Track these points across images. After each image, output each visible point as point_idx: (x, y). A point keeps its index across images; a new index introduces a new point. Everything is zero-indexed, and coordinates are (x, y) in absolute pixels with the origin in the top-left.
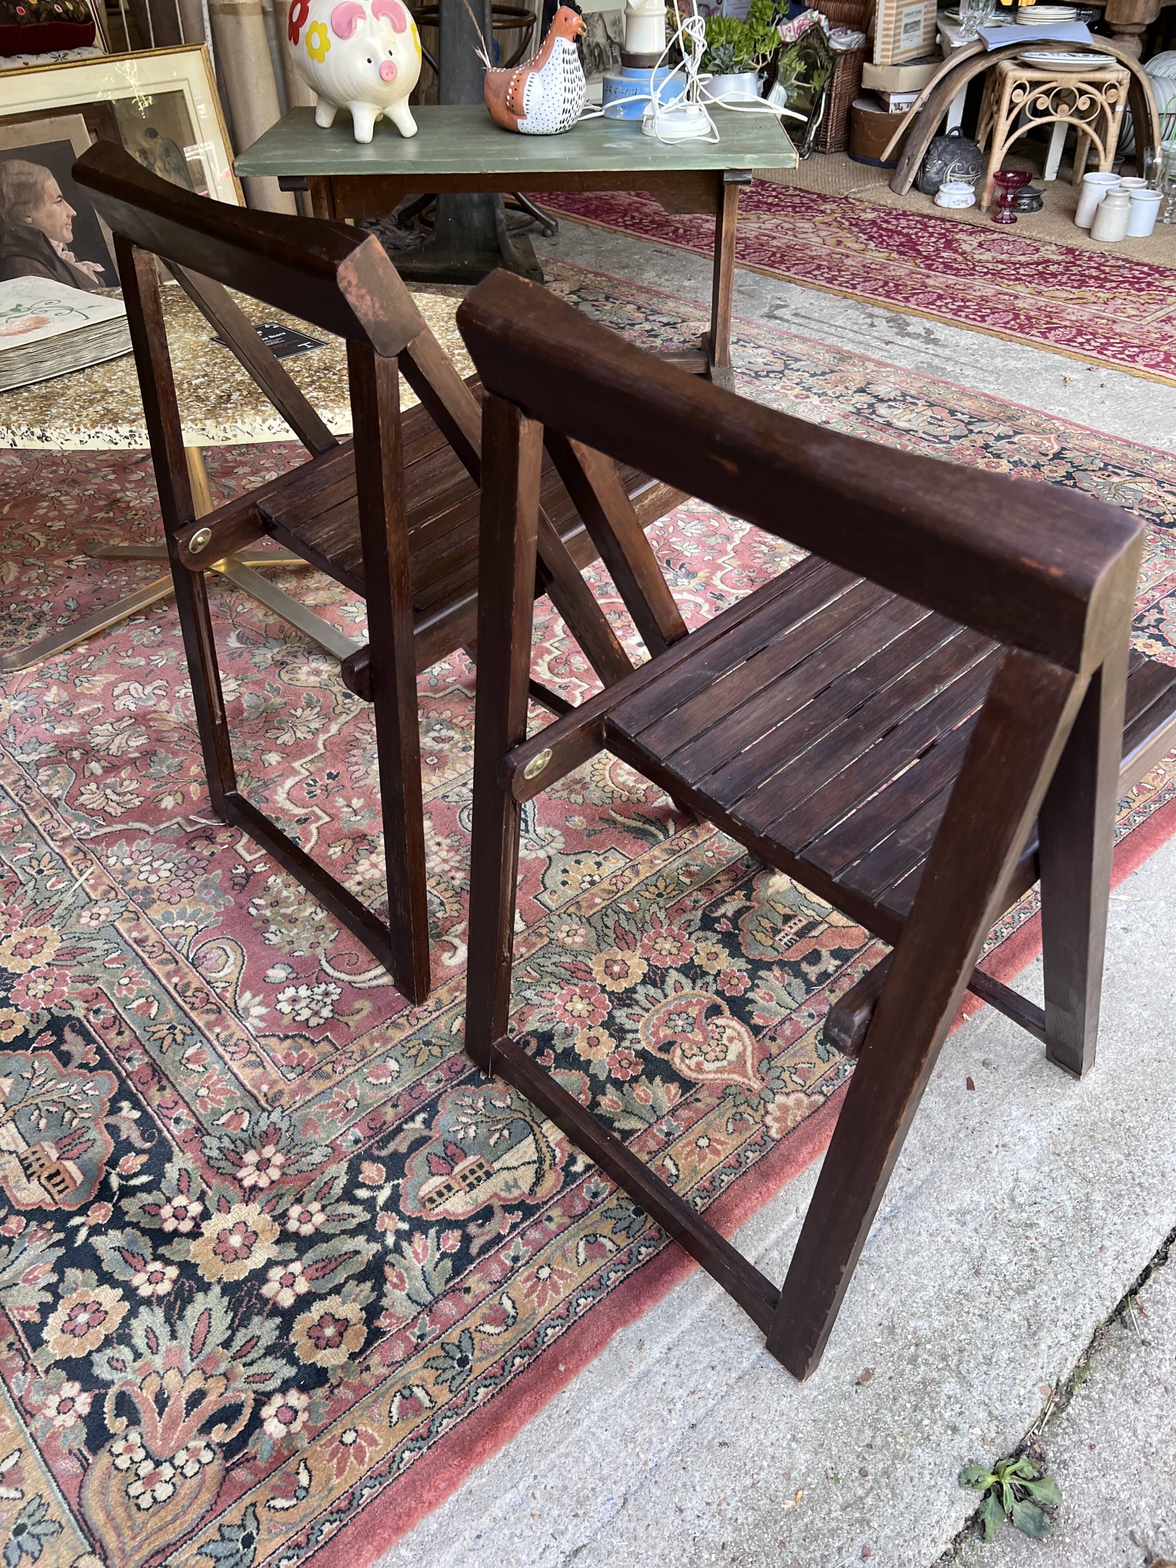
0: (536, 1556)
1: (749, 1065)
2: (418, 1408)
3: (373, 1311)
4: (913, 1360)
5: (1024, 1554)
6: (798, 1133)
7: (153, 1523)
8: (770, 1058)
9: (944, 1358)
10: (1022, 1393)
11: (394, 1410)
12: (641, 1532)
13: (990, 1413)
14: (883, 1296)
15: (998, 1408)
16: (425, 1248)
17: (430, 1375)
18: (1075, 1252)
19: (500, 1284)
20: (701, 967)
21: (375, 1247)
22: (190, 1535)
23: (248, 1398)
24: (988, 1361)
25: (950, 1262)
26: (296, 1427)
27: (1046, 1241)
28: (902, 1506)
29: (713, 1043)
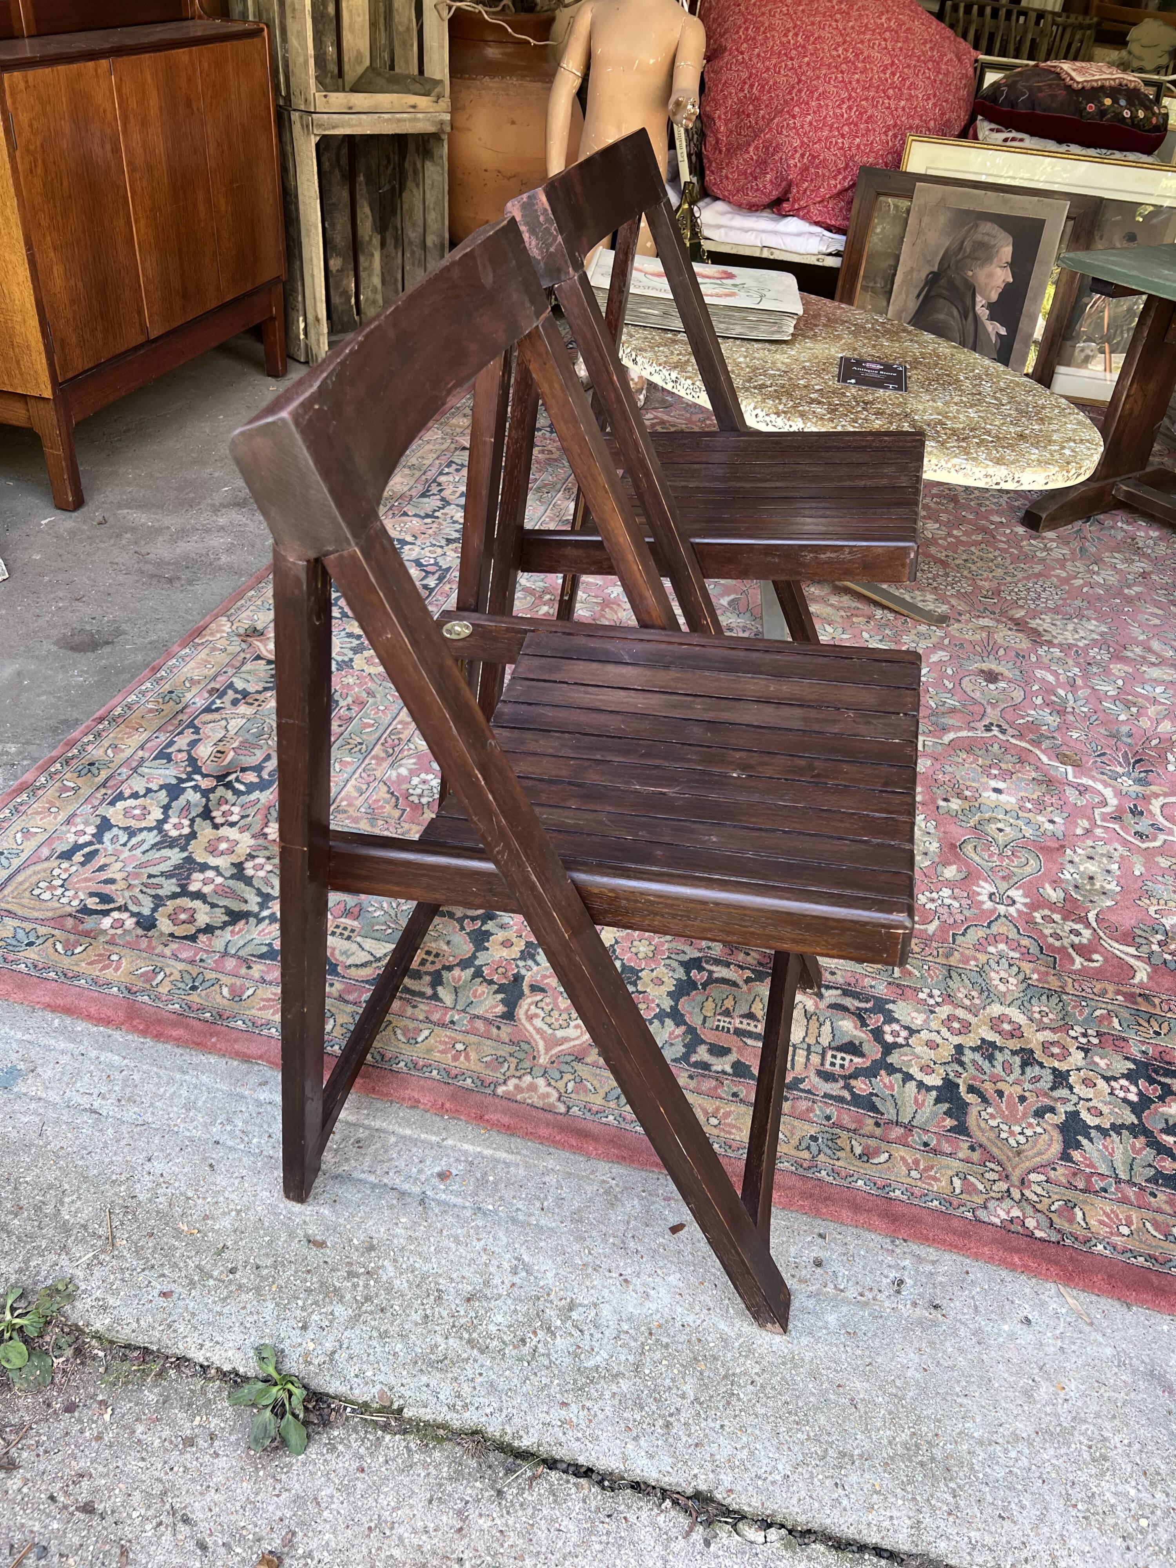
5: (233, 1438)
9: (368, 1299)
13: (334, 1352)
15: (340, 1356)
27: (541, 1350)
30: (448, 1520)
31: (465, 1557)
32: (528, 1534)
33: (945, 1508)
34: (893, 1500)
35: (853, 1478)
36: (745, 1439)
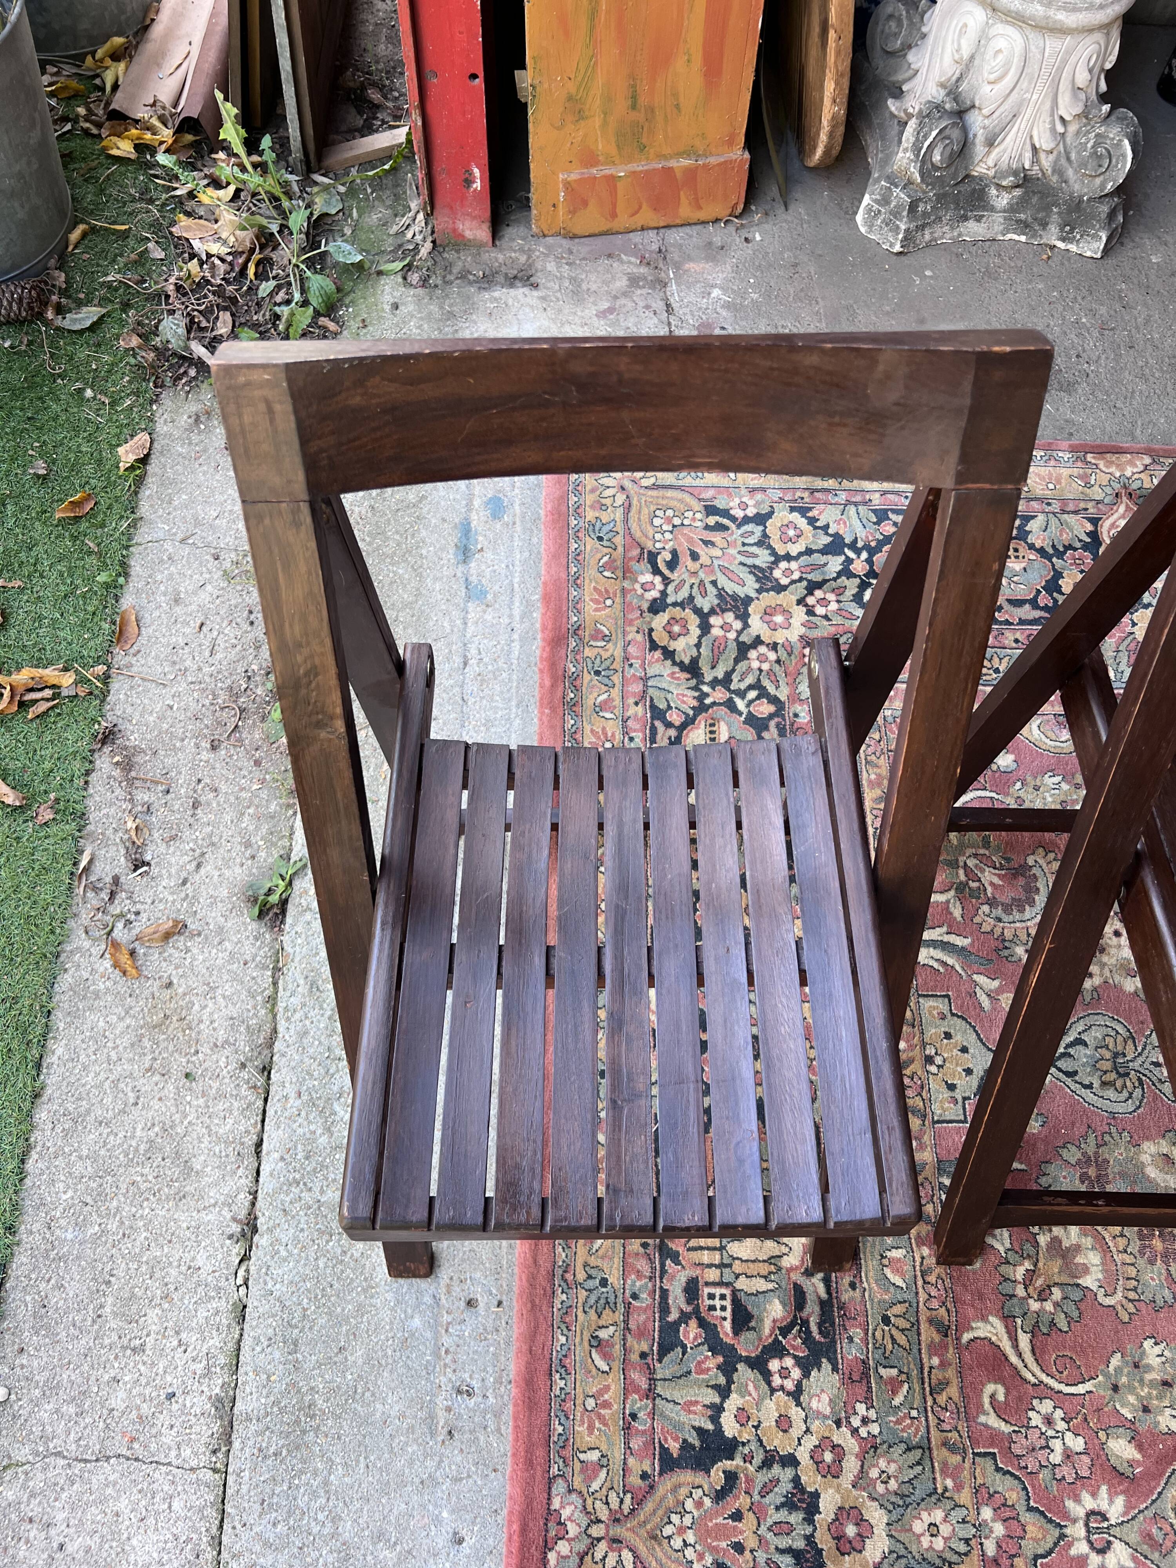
0: (481, 646)
2: (594, 638)
3: (669, 654)
5: (254, 870)
7: (645, 511)
10: (299, 940)
11: (602, 628)
12: (444, 695)
13: (310, 910)
16: (684, 702)
17: (605, 655)
19: (625, 721)
21: (708, 678)
22: (626, 520)
23: (674, 576)
26: (637, 586)
30: (221, 1035)
31: (200, 1055)
32: (221, 1095)
33: (264, 1445)
34: (264, 1392)
35: (277, 1354)
36: (296, 1251)
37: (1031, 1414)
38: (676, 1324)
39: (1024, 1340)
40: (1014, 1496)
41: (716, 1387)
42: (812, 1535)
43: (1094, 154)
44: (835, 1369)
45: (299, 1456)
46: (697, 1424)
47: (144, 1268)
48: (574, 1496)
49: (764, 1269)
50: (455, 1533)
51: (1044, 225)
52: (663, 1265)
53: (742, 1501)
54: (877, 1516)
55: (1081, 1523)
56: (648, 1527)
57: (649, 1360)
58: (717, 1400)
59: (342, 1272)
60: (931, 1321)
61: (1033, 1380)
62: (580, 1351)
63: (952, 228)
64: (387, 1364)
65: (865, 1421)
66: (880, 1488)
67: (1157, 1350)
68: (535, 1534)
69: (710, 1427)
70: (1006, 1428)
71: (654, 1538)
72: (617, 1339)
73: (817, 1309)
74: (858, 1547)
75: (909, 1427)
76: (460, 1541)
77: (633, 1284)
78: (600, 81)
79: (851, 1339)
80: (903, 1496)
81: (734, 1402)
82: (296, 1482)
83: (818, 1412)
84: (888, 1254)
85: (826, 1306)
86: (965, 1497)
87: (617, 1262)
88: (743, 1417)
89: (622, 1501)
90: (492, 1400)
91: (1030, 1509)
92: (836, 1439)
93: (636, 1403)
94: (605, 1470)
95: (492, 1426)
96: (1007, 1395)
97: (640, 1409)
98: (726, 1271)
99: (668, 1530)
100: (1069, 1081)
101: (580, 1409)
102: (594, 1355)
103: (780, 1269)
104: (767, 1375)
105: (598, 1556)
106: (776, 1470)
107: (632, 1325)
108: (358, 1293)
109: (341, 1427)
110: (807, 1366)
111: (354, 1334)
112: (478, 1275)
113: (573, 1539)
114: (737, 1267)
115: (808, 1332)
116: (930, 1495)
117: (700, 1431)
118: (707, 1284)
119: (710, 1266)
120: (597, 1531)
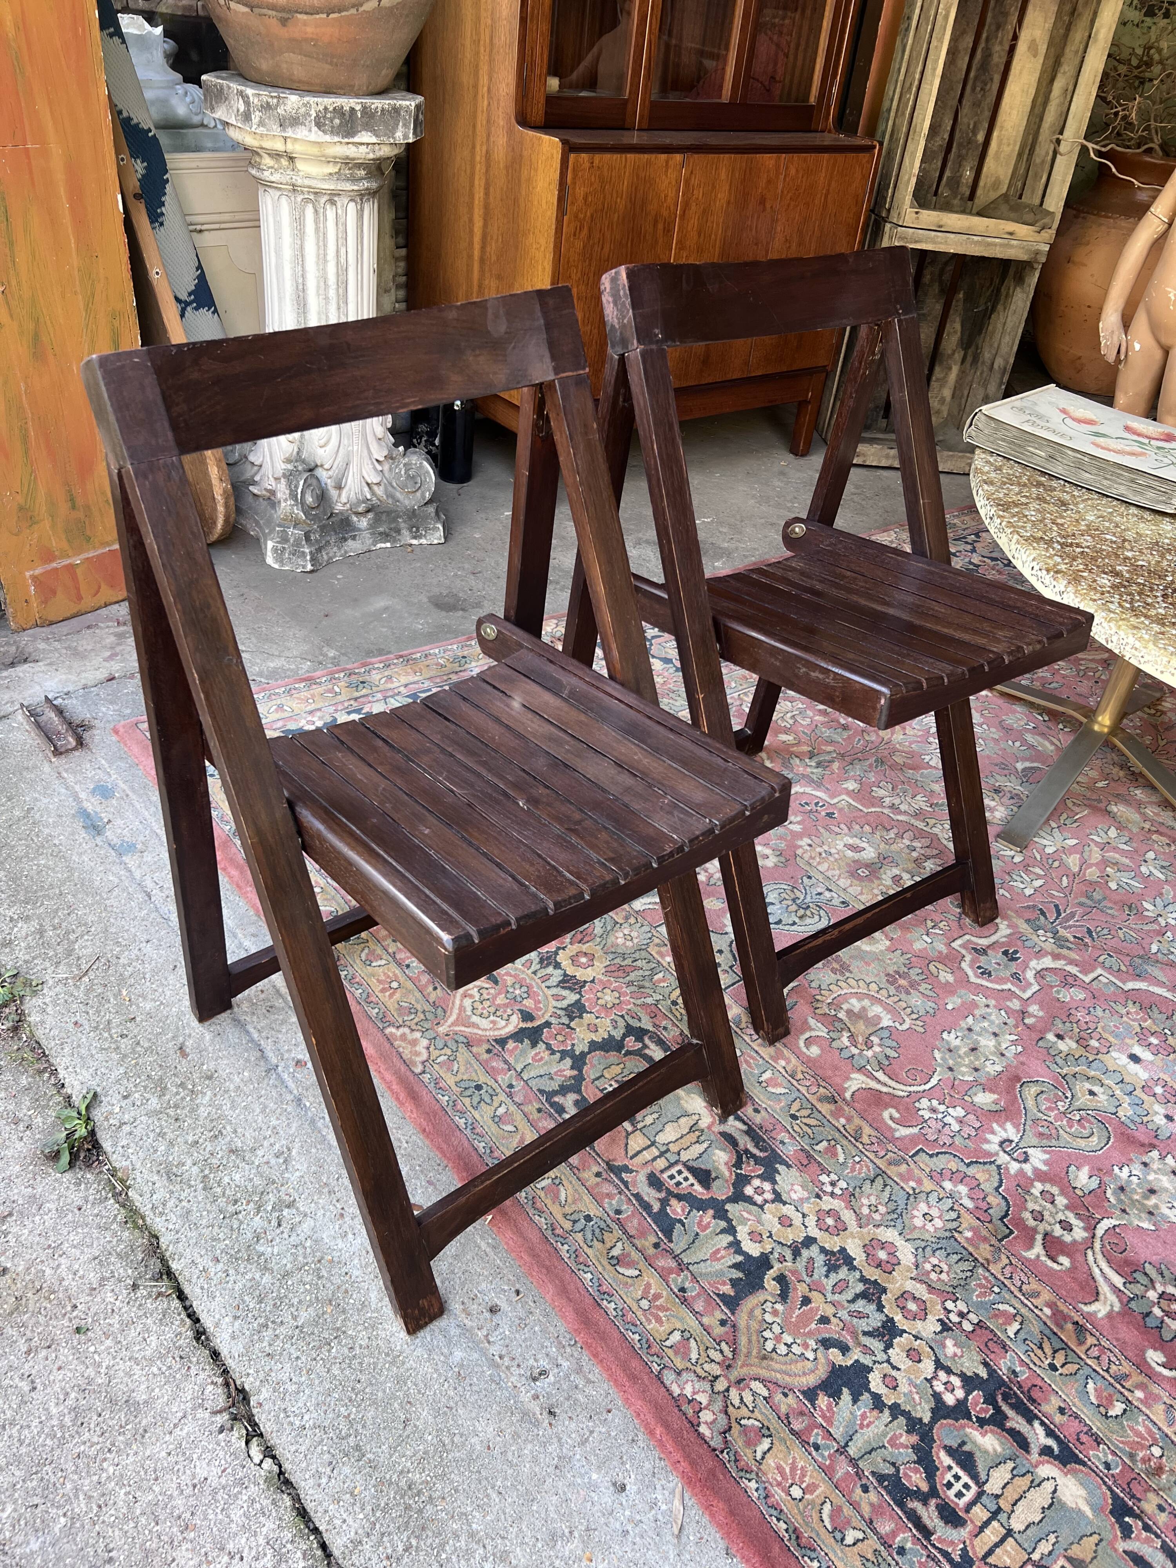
0: (155, 879)
1: (463, 1029)
4: (182, 1085)
5: (38, 1136)
6: (388, 1046)
8: (468, 1045)
9: (176, 1106)
10: (130, 1151)
13: (125, 1123)
14: (237, 1079)
15: (126, 1129)
18: (221, 1236)
20: (581, 1017)
24: (161, 1135)
25: (247, 1135)
27: (240, 1216)
28: (94, 1052)
29: (492, 1010)
30: (93, 1277)
31: (80, 1307)
32: (126, 1325)
33: (389, 1551)
34: (357, 1510)
35: (346, 1470)
36: (303, 1379)
37: (920, 1113)
38: (663, 1209)
39: (880, 1075)
40: (953, 1165)
41: (723, 1231)
42: (862, 1276)
43: (408, 477)
44: (789, 1166)
45: (430, 1534)
46: (730, 1263)
47: (143, 1520)
48: (684, 1374)
49: (693, 1137)
50: (614, 1484)
51: (398, 531)
52: (622, 1180)
53: (801, 1289)
54: (889, 1235)
55: (1001, 1153)
56: (754, 1352)
57: (663, 1246)
58: (731, 1238)
59: (361, 1364)
60: (820, 1100)
61: (906, 1094)
62: (609, 1274)
63: (339, 549)
64: (456, 1404)
65: (833, 1184)
66: (877, 1217)
67: (953, 1035)
68: (677, 1422)
69: (740, 1258)
70: (915, 1130)
71: (764, 1358)
72: (629, 1248)
73: (747, 1138)
74: (895, 1261)
75: (861, 1169)
76: (623, 1488)
77: (611, 1204)
78: (42, 492)
79: (782, 1142)
80: (893, 1211)
81: (742, 1233)
82: (444, 1556)
83: (801, 1199)
84: (761, 1079)
85: (750, 1132)
86: (928, 1185)
87: (587, 1198)
88: (756, 1236)
89: (721, 1352)
90: (565, 1364)
91: (968, 1165)
92: (826, 1207)
93: (678, 1280)
94: (692, 1340)
95: (581, 1383)
96: (898, 1111)
97: (683, 1281)
98: (668, 1155)
99: (769, 1346)
100: (780, 926)
101: (639, 1313)
102: (621, 1270)
103: (702, 1131)
104: (749, 1200)
105: (737, 1402)
106: (805, 1253)
107: (632, 1232)
108: (388, 1370)
109: (452, 1482)
110: (770, 1176)
111: (409, 1402)
112: (483, 1286)
113: (709, 1405)
114: (674, 1148)
115: (753, 1156)
116: (908, 1199)
117: (736, 1266)
118: (662, 1171)
119: (654, 1159)
120: (721, 1386)
